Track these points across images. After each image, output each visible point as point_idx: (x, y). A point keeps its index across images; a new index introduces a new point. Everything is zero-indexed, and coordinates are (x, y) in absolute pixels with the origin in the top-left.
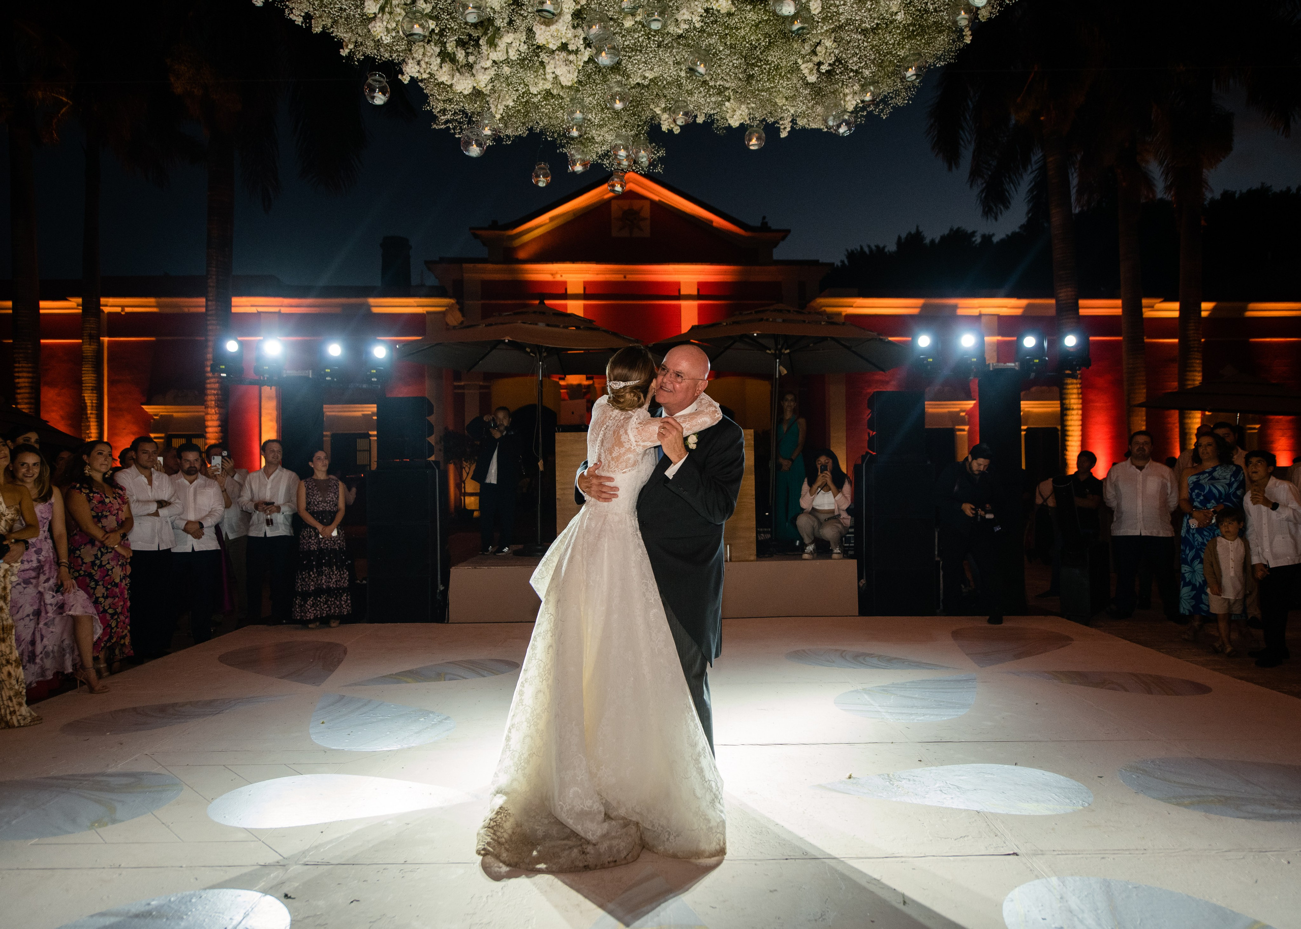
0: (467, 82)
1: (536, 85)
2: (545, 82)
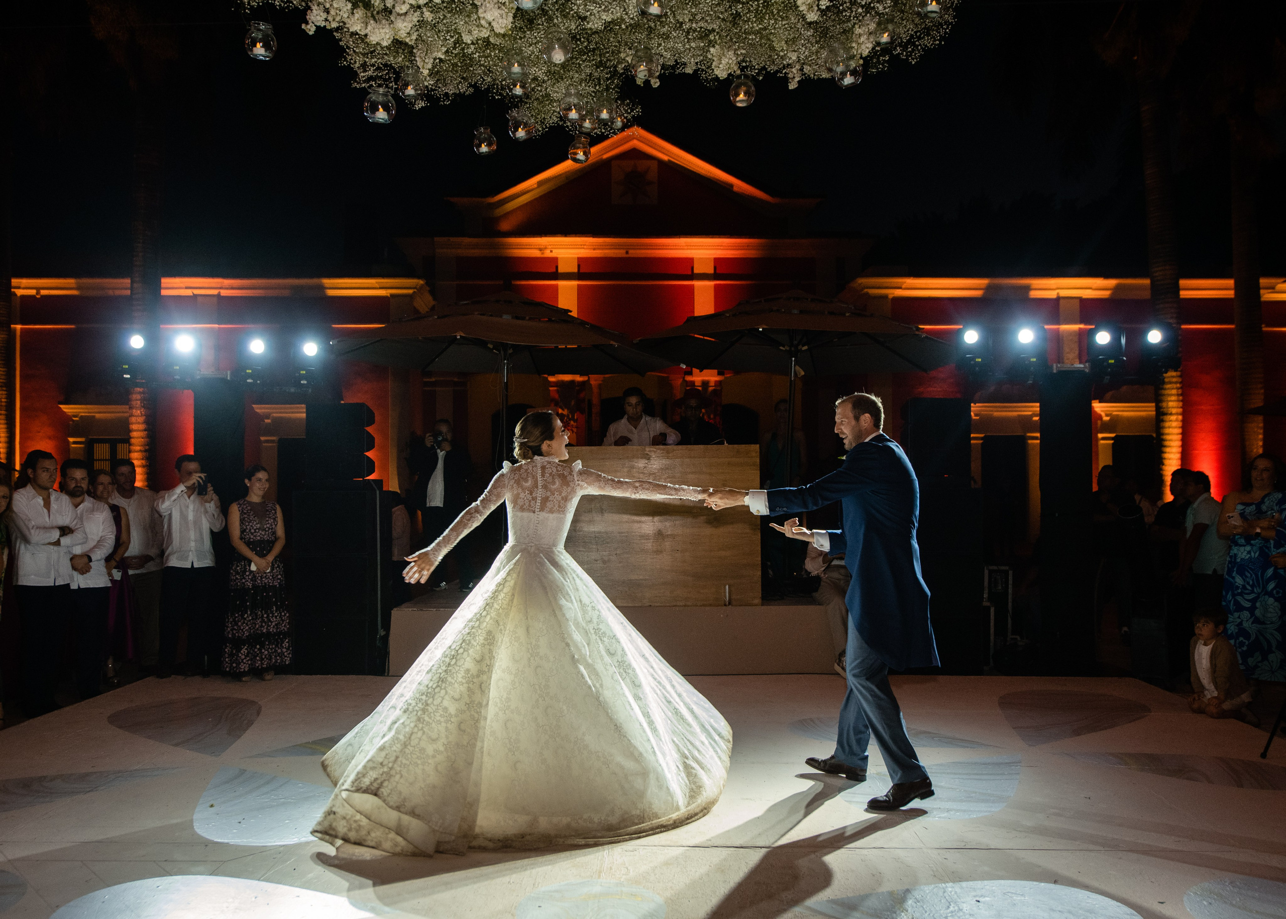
0: (384, 31)
1: (470, 32)
2: (481, 29)
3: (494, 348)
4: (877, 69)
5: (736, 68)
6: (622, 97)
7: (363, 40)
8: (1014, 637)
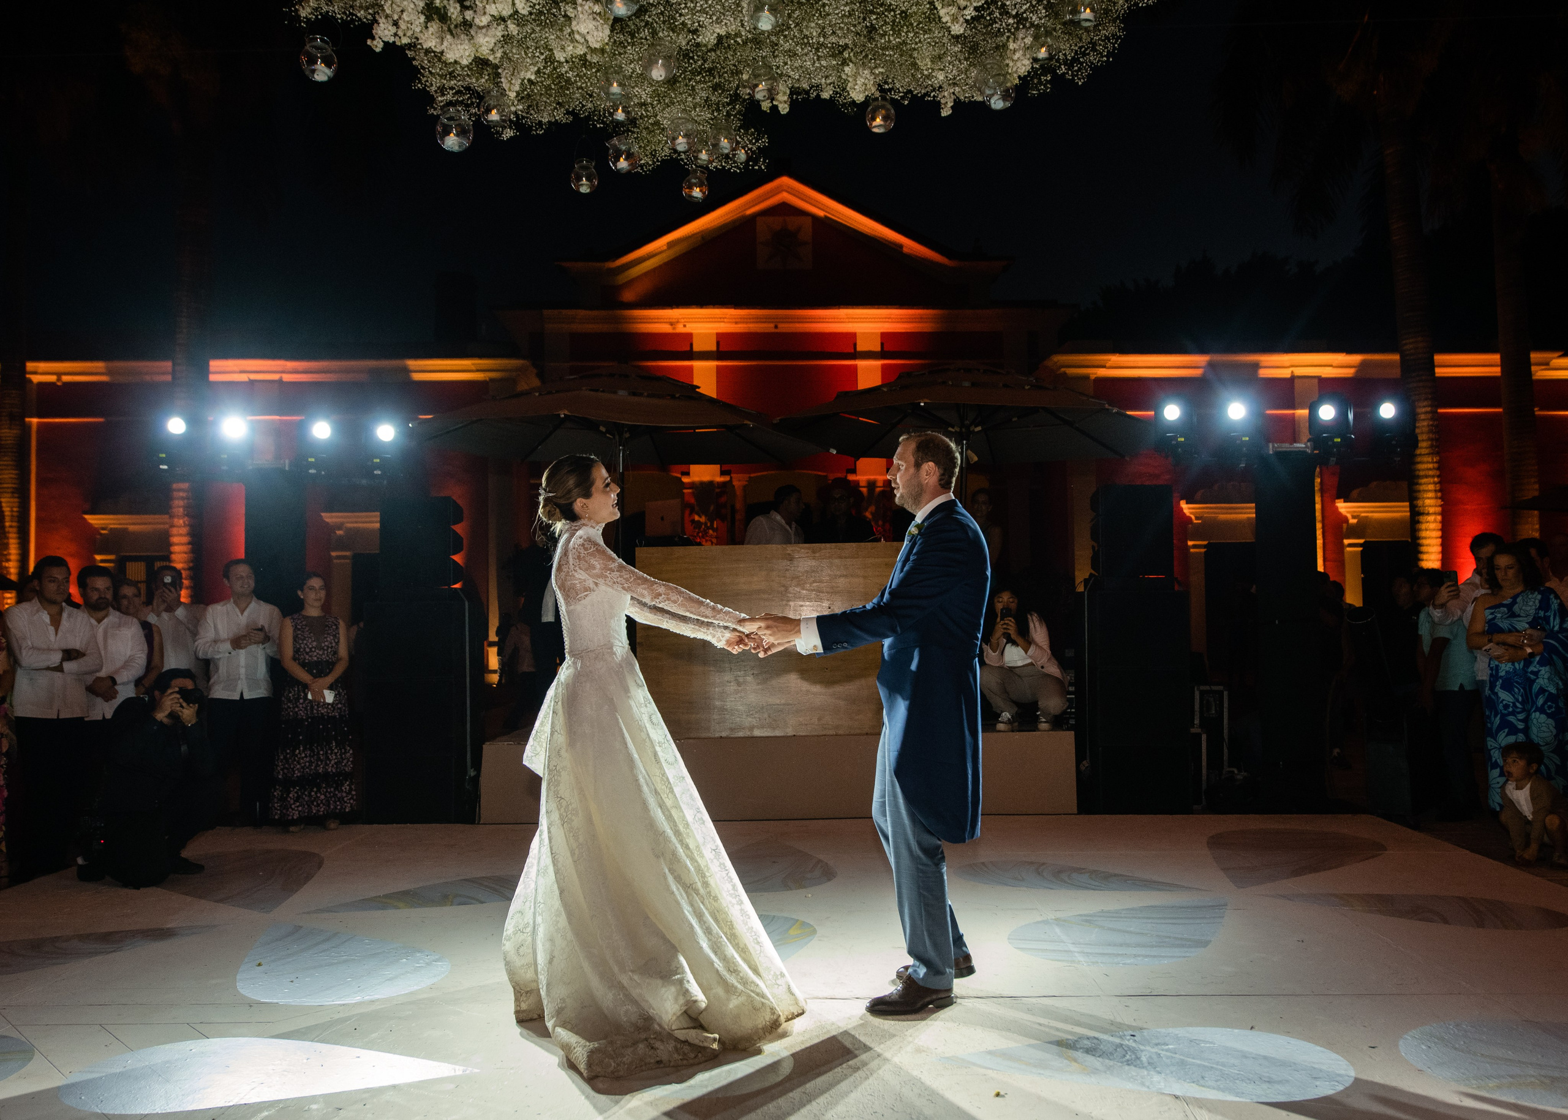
0: (462, 47)
1: (563, 48)
2: (576, 44)
3: (607, 432)
4: (1039, 90)
5: (873, 90)
6: (745, 126)
7: (440, 60)
8: (1231, 769)
